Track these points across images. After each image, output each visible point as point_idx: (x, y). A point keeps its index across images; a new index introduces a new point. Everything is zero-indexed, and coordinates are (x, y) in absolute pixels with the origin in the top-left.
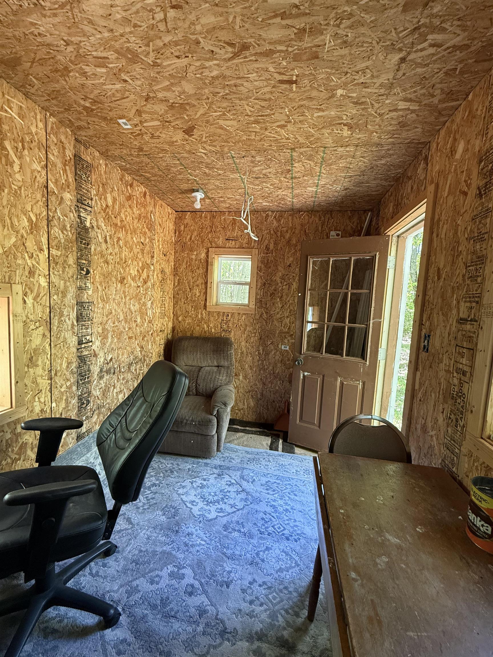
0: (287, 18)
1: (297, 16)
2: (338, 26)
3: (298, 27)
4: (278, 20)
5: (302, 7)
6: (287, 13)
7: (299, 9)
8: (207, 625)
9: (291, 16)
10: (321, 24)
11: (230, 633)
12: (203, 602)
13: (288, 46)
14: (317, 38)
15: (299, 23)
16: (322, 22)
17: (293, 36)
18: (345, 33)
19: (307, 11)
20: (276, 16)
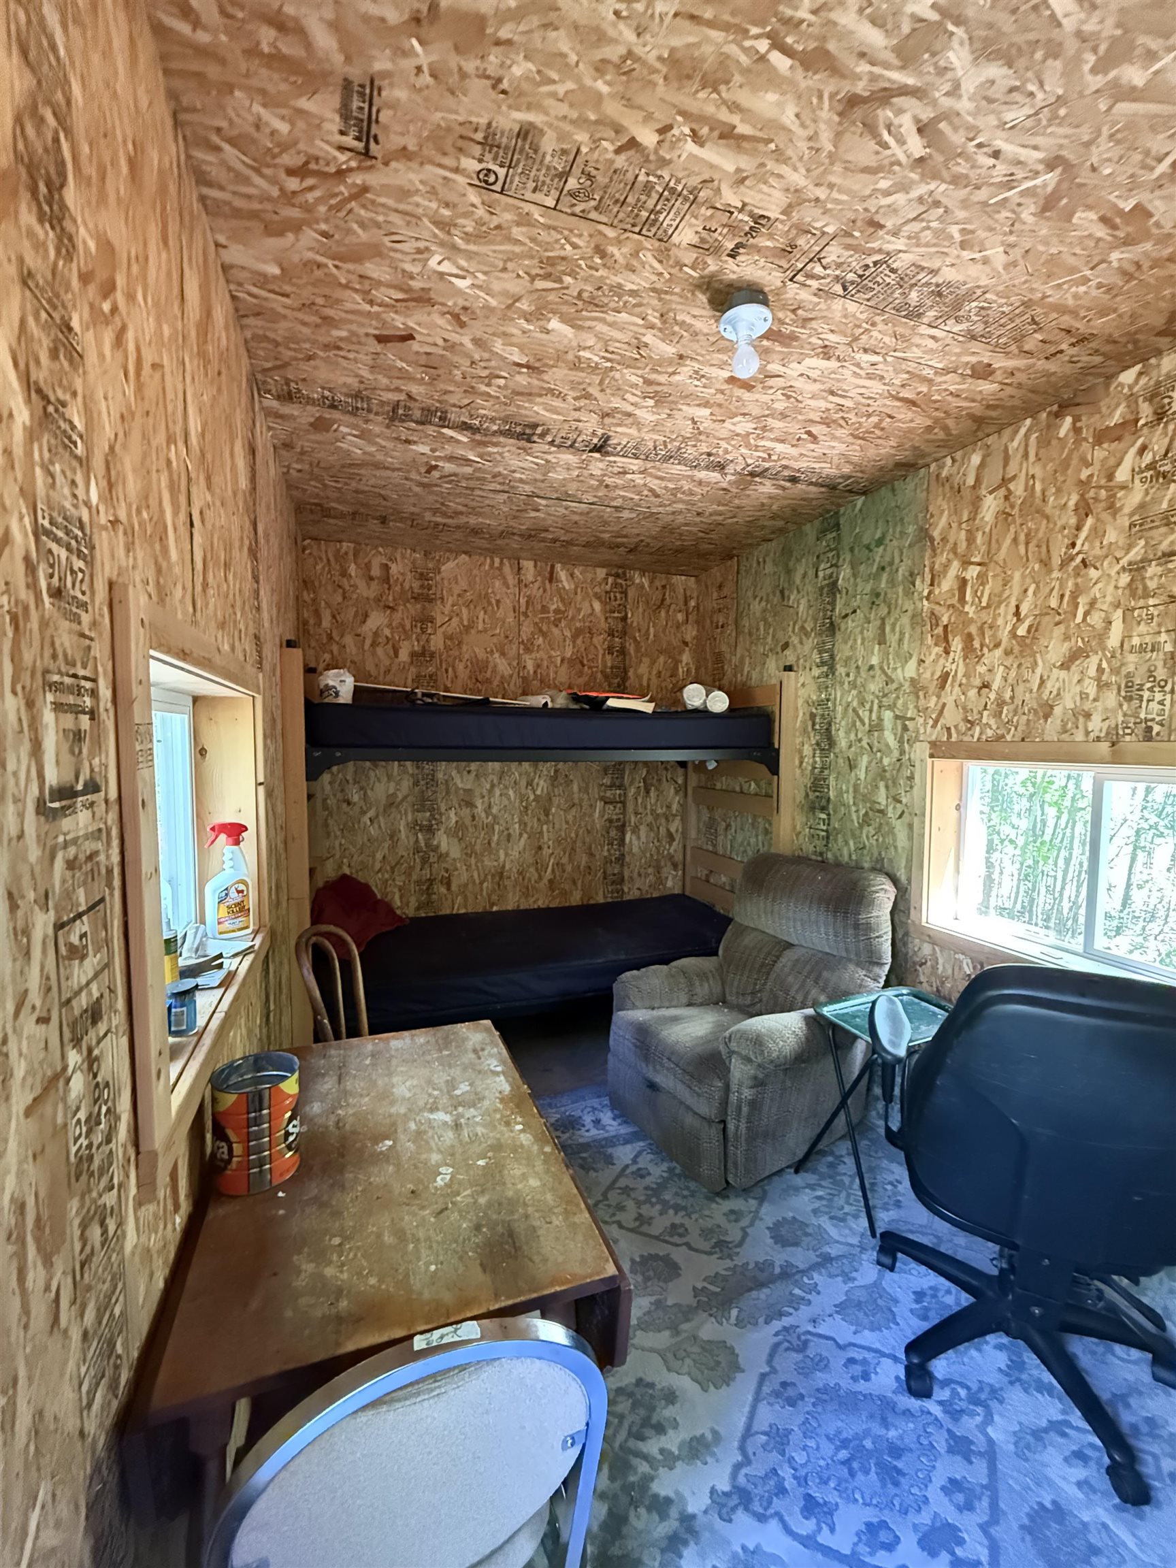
0: (725, 124)
1: (702, 119)
2: (630, 54)
3: (714, 96)
4: (743, 129)
5: (687, 131)
6: (716, 133)
7: (692, 130)
8: (781, 1491)
9: (714, 124)
10: (666, 78)
11: (734, 1509)
12: (832, 1530)
13: (762, 58)
14: (689, 45)
15: (705, 103)
16: (661, 81)
17: (737, 79)
18: (622, 26)
19: (679, 119)
20: (743, 137)
